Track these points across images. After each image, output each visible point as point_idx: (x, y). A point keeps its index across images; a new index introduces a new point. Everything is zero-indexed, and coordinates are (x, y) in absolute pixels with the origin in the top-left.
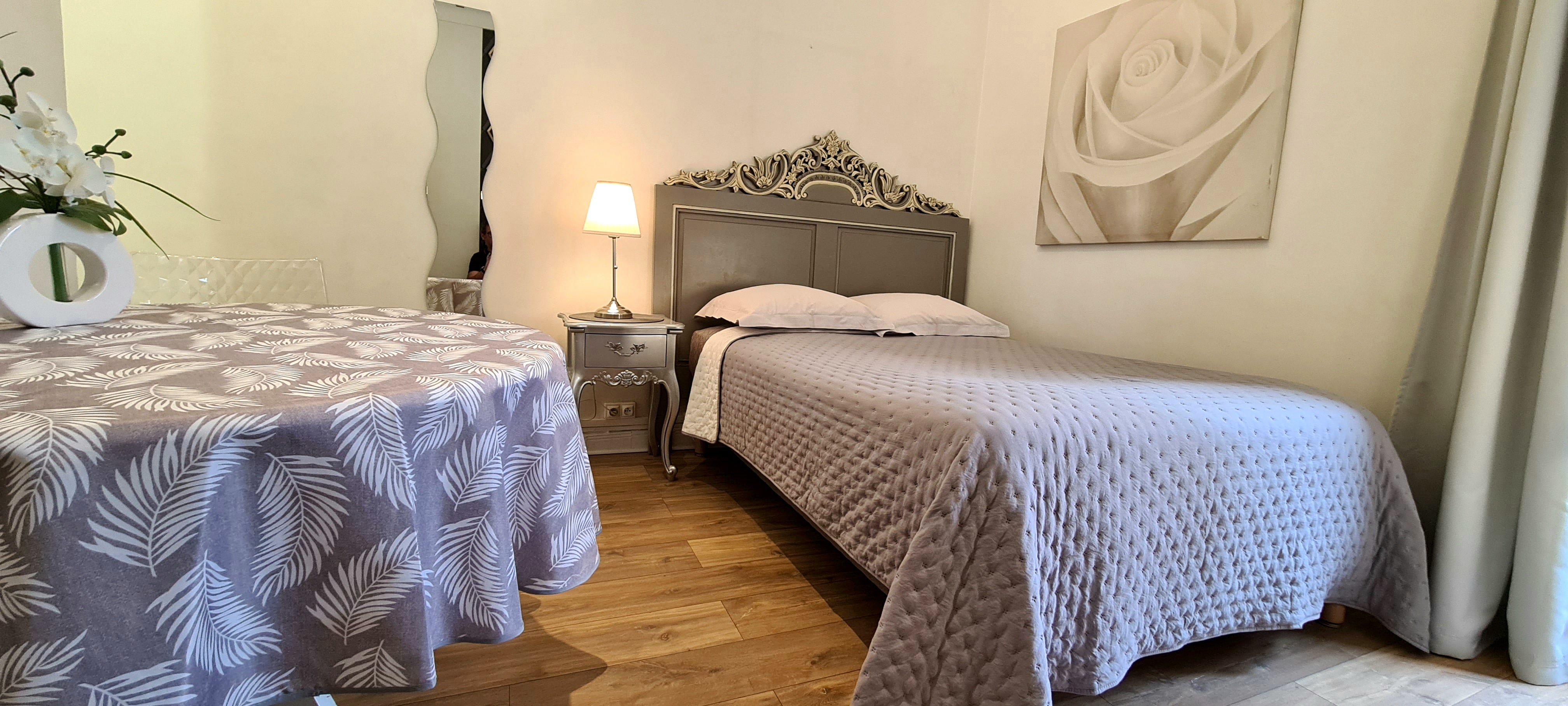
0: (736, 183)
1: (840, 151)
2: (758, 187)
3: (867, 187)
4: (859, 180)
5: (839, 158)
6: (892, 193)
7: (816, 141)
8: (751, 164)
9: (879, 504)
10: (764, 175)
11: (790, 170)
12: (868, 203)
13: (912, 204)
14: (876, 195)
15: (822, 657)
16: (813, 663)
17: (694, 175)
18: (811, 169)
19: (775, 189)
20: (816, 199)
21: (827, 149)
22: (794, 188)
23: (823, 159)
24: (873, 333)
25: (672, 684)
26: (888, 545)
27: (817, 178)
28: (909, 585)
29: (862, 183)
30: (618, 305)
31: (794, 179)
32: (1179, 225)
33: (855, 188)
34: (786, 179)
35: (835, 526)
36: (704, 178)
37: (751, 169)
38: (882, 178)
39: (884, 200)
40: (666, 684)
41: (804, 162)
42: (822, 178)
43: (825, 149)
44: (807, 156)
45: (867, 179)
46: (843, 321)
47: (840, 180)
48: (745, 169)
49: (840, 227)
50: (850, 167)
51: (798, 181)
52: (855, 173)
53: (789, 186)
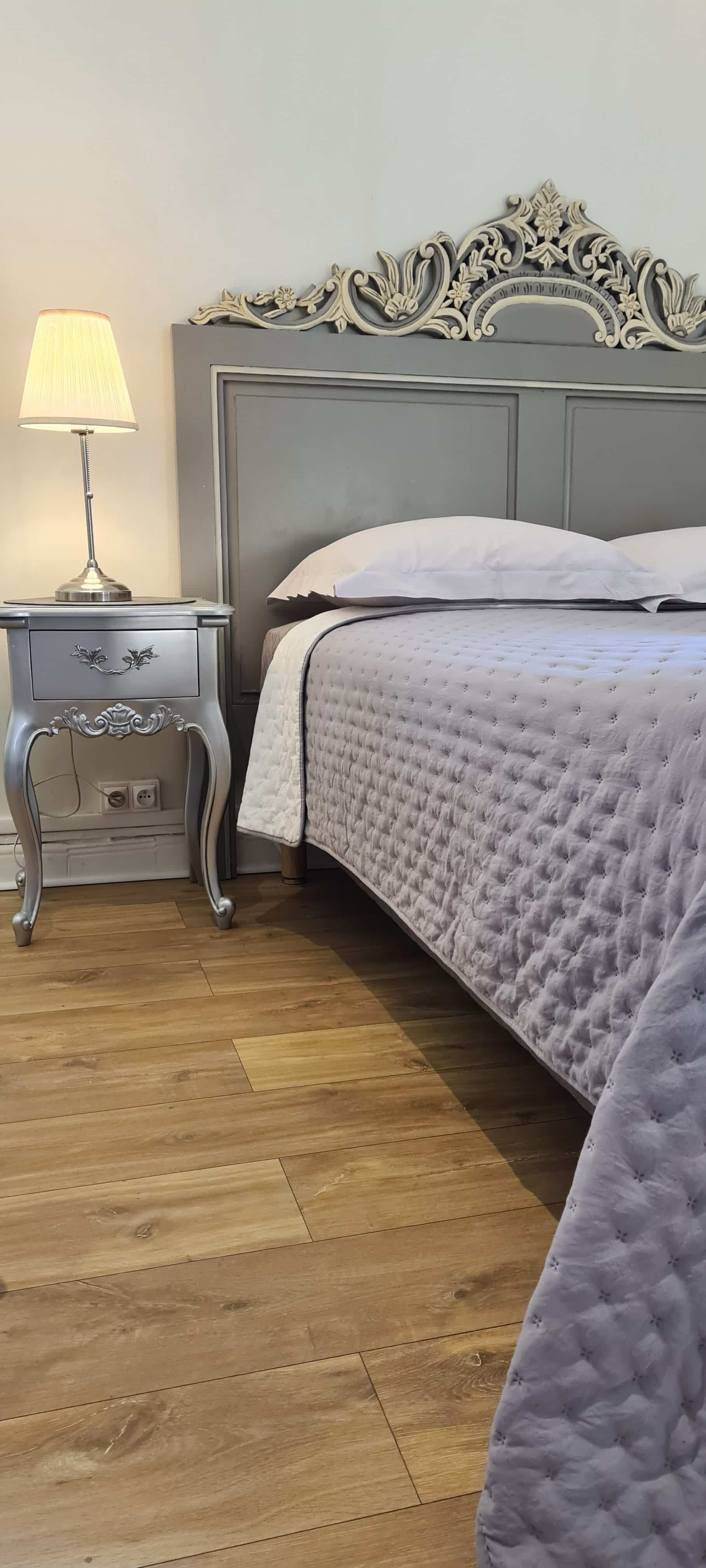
0: (340, 312)
1: (564, 227)
2: (388, 319)
3: (628, 304)
4: (609, 290)
5: (562, 244)
6: (685, 314)
7: (512, 207)
8: (371, 268)
9: (590, 927)
10: (401, 292)
11: (456, 278)
12: (631, 339)
14: (648, 321)
15: (483, 1282)
16: (461, 1294)
17: (250, 300)
18: (501, 271)
19: (426, 322)
20: (515, 334)
21: (537, 223)
22: (466, 317)
23: (529, 248)
24: (635, 606)
25: (137, 1333)
26: (611, 1021)
27: (515, 290)
28: (638, 1106)
29: (616, 295)
30: (100, 573)
31: (465, 295)
33: (601, 308)
34: (447, 298)
35: (507, 990)
36: (273, 305)
37: (371, 279)
38: (661, 281)
39: (666, 330)
40: (124, 1331)
41: (486, 256)
42: (528, 289)
43: (531, 223)
44: (491, 242)
45: (627, 286)
46: (568, 581)
47: (566, 292)
48: (359, 280)
49: (571, 396)
50: (587, 260)
51: (474, 299)
52: (599, 273)
53: (455, 313)
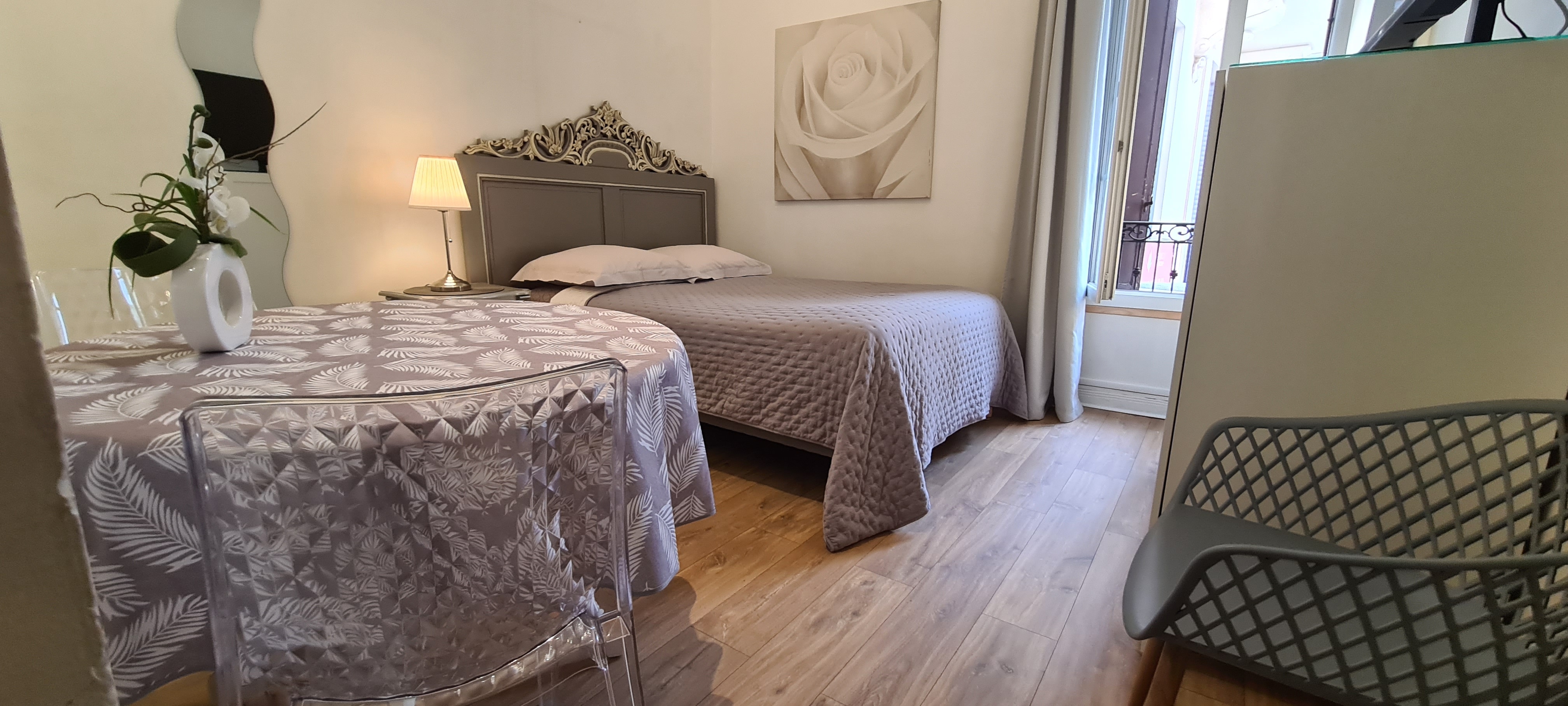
0: (531, 152)
1: (614, 121)
2: (549, 154)
3: (638, 153)
5: (614, 127)
6: (658, 158)
7: (593, 110)
8: (542, 132)
10: (555, 143)
11: (575, 138)
13: (673, 167)
14: (646, 160)
17: (492, 143)
19: (566, 157)
20: (599, 163)
21: (604, 118)
22: (581, 155)
23: (602, 128)
24: (685, 281)
27: (598, 145)
29: (634, 149)
31: (580, 147)
32: (878, 187)
33: (629, 154)
34: (573, 147)
36: (502, 147)
37: (542, 137)
38: (648, 144)
39: (652, 164)
41: (587, 131)
42: (603, 145)
44: (588, 125)
45: (638, 146)
46: (663, 273)
47: (617, 147)
48: (538, 138)
49: (622, 189)
50: (623, 134)
51: (584, 148)
52: (628, 140)
53: (576, 153)
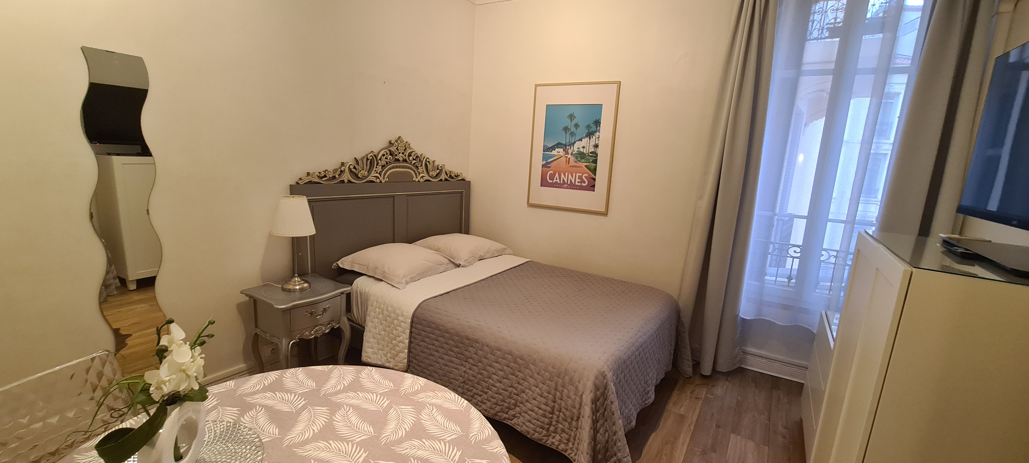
0: (346, 177)
1: (406, 149)
2: (359, 178)
3: (420, 170)
4: (416, 166)
5: (405, 154)
6: (433, 172)
7: (391, 143)
10: (363, 170)
12: (421, 179)
13: (443, 177)
14: (425, 174)
17: (318, 174)
18: (389, 162)
19: (370, 178)
20: (394, 180)
22: (381, 176)
23: (396, 155)
27: (393, 168)
33: (414, 171)
34: (375, 171)
36: (325, 176)
38: (427, 163)
39: (429, 176)
41: (386, 158)
42: (397, 167)
43: (397, 149)
44: (387, 154)
45: (420, 165)
47: (406, 167)
48: (352, 167)
49: (407, 195)
50: (411, 158)
51: (383, 170)
52: (414, 162)
53: (377, 175)
